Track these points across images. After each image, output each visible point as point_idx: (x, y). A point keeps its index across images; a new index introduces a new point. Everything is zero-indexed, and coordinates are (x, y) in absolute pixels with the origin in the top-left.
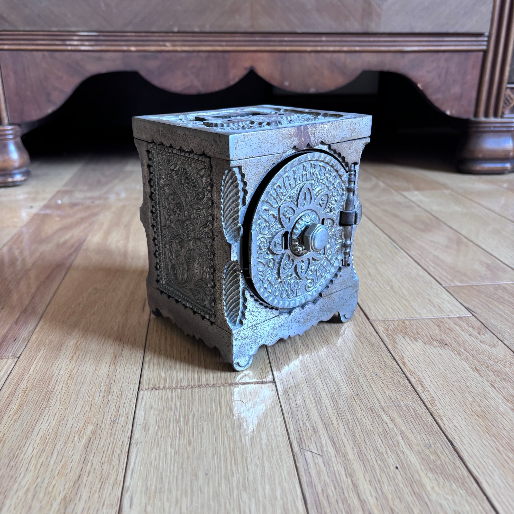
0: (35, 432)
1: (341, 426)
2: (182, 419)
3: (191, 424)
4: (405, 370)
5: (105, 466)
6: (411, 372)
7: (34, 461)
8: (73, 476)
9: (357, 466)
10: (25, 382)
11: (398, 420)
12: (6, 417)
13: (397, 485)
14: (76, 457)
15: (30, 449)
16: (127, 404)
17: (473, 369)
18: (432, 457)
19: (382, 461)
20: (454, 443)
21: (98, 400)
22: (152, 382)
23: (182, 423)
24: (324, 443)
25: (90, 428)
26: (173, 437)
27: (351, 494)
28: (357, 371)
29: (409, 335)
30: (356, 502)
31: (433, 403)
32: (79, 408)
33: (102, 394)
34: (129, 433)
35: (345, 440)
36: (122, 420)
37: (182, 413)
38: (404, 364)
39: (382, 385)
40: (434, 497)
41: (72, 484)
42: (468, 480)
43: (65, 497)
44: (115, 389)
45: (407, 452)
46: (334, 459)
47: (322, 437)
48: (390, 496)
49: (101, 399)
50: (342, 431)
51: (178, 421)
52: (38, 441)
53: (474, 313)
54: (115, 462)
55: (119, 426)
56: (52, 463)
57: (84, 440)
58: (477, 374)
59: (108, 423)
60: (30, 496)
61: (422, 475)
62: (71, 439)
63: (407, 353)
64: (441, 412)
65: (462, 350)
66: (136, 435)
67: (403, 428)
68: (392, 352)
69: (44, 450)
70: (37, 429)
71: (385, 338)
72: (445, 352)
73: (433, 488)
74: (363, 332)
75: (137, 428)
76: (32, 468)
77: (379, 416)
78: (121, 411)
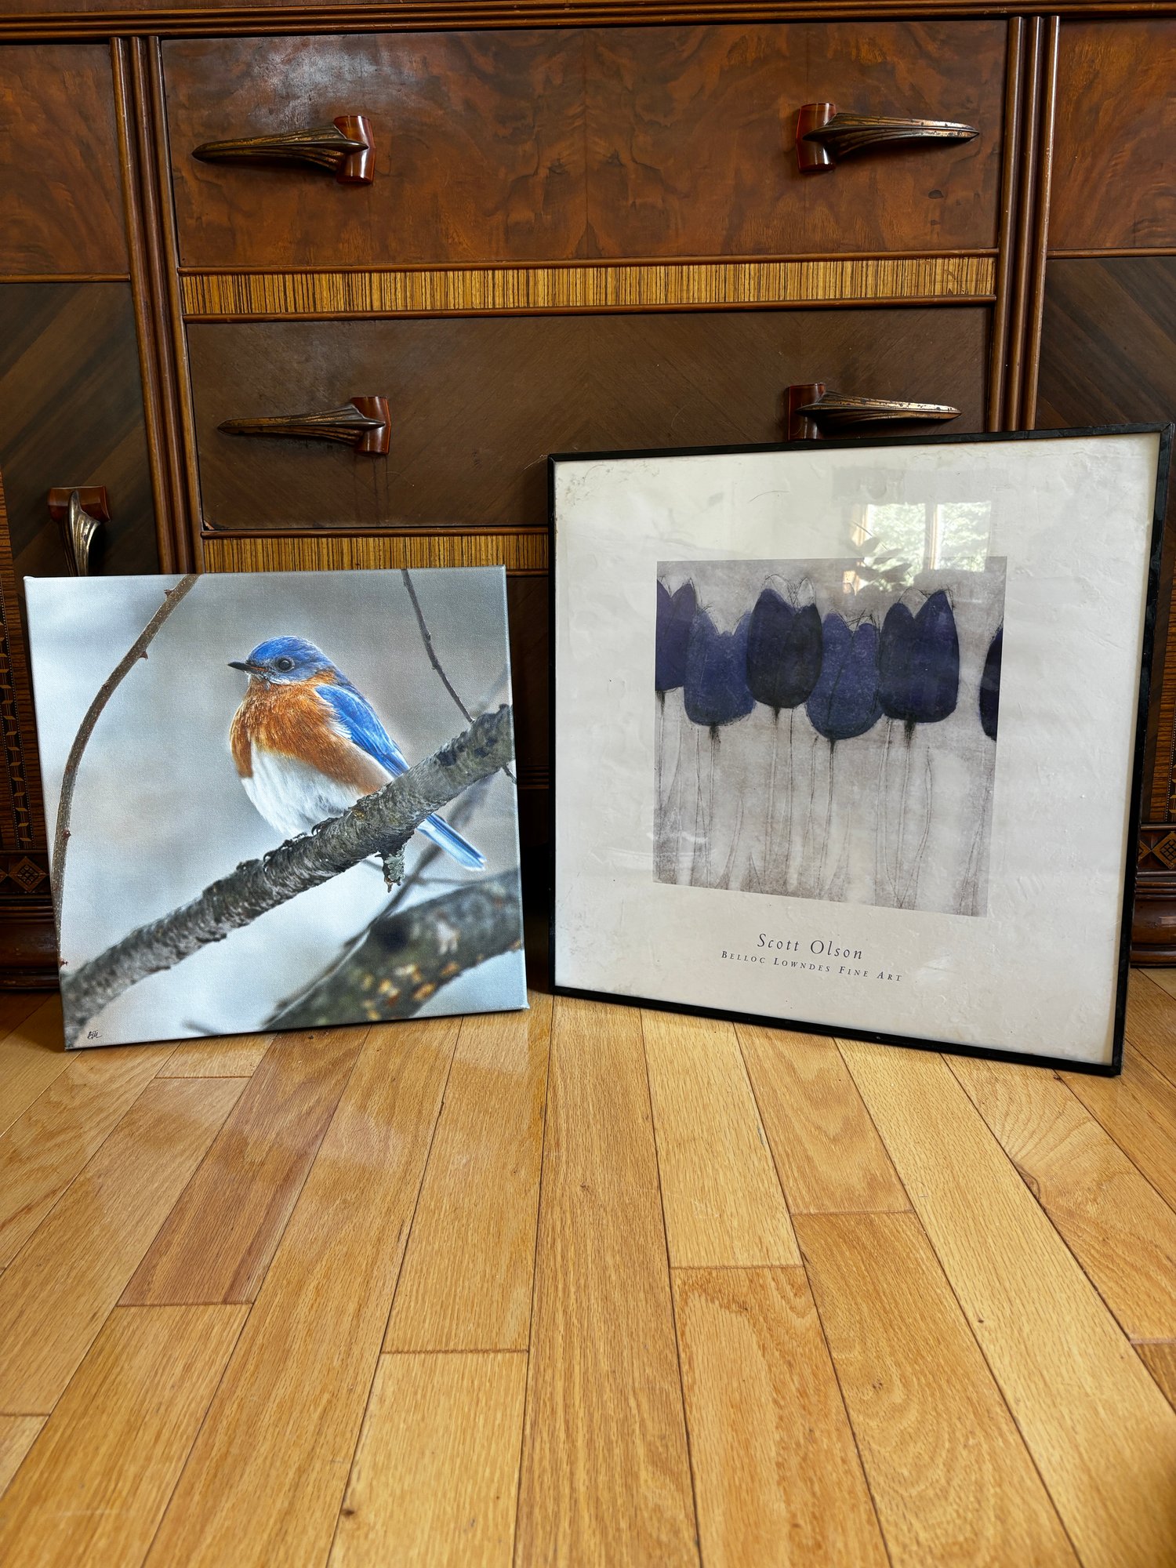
0: (272, 1399)
1: (582, 1410)
2: (420, 1392)
3: (428, 1398)
4: (680, 1342)
5: (338, 1439)
6: (687, 1346)
7: (271, 1429)
8: (308, 1447)
9: (582, 1454)
10: (261, 1337)
11: (645, 1406)
12: (243, 1379)
13: (613, 1476)
14: (311, 1428)
15: (267, 1416)
16: (366, 1370)
17: (759, 1346)
18: (661, 1449)
19: (609, 1450)
20: (691, 1436)
21: (336, 1363)
22: (395, 1343)
23: (419, 1396)
24: (557, 1427)
25: (326, 1396)
26: (408, 1412)
27: (565, 1482)
28: (625, 1340)
29: (707, 1294)
30: (567, 1491)
31: (691, 1388)
32: (316, 1373)
33: (341, 1357)
34: (365, 1405)
35: (580, 1425)
36: (359, 1389)
37: (422, 1384)
38: (683, 1334)
39: (646, 1360)
40: (643, 1489)
41: (306, 1455)
42: (684, 1476)
43: (299, 1468)
44: (356, 1351)
45: (638, 1442)
46: (561, 1445)
47: (558, 1421)
48: (601, 1486)
49: (340, 1362)
50: (581, 1414)
51: (416, 1393)
52: (275, 1409)
53: (806, 1263)
54: (348, 1435)
55: (356, 1396)
56: (288, 1432)
57: (320, 1410)
58: (760, 1353)
59: (345, 1391)
60: (268, 1463)
61: (642, 1466)
62: (307, 1408)
63: (693, 1319)
64: (694, 1400)
65: (761, 1319)
66: (372, 1407)
67: (646, 1416)
68: (677, 1316)
69: (280, 1418)
70: (273, 1395)
71: (677, 1297)
72: (740, 1321)
73: (646, 1481)
74: (654, 1285)
75: (374, 1400)
76: (269, 1436)
77: (626, 1399)
78: (359, 1379)
